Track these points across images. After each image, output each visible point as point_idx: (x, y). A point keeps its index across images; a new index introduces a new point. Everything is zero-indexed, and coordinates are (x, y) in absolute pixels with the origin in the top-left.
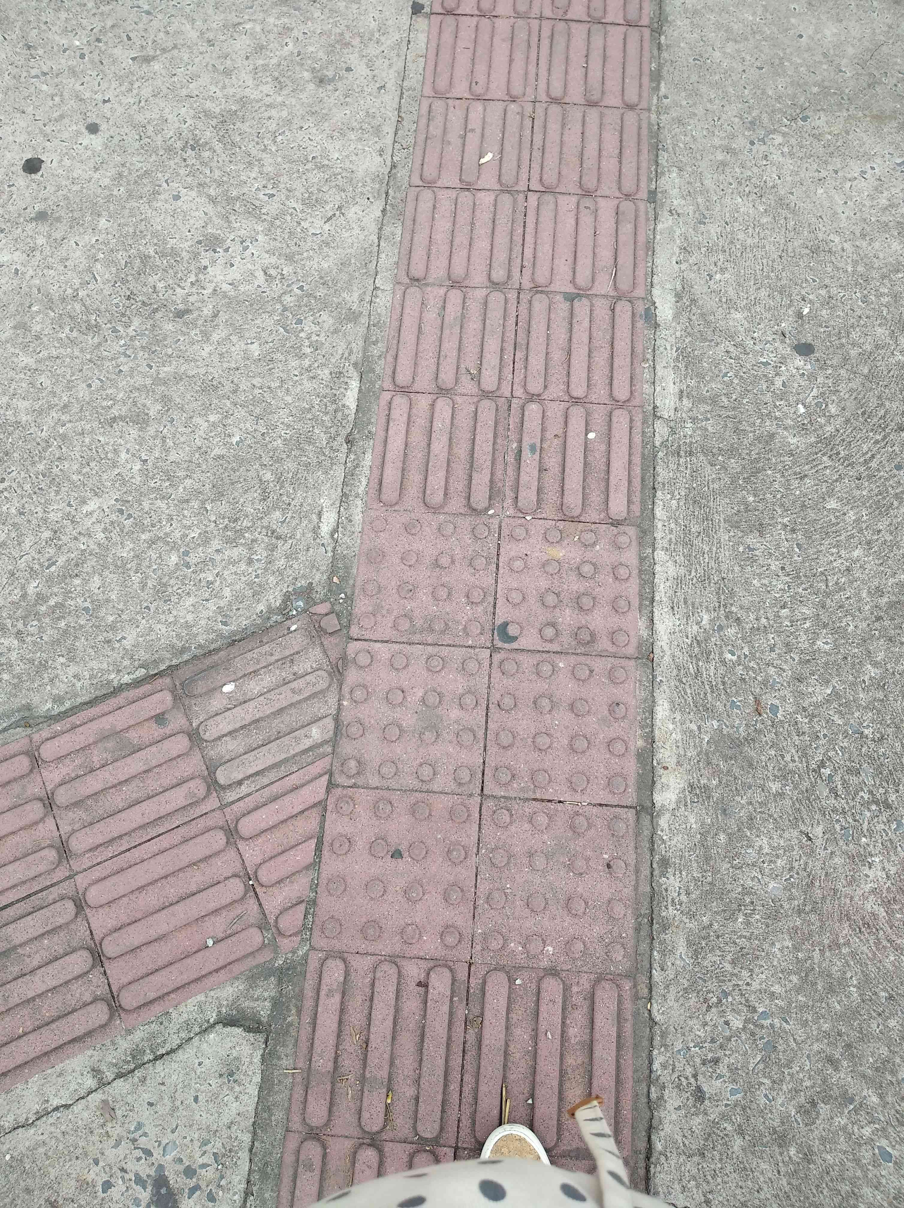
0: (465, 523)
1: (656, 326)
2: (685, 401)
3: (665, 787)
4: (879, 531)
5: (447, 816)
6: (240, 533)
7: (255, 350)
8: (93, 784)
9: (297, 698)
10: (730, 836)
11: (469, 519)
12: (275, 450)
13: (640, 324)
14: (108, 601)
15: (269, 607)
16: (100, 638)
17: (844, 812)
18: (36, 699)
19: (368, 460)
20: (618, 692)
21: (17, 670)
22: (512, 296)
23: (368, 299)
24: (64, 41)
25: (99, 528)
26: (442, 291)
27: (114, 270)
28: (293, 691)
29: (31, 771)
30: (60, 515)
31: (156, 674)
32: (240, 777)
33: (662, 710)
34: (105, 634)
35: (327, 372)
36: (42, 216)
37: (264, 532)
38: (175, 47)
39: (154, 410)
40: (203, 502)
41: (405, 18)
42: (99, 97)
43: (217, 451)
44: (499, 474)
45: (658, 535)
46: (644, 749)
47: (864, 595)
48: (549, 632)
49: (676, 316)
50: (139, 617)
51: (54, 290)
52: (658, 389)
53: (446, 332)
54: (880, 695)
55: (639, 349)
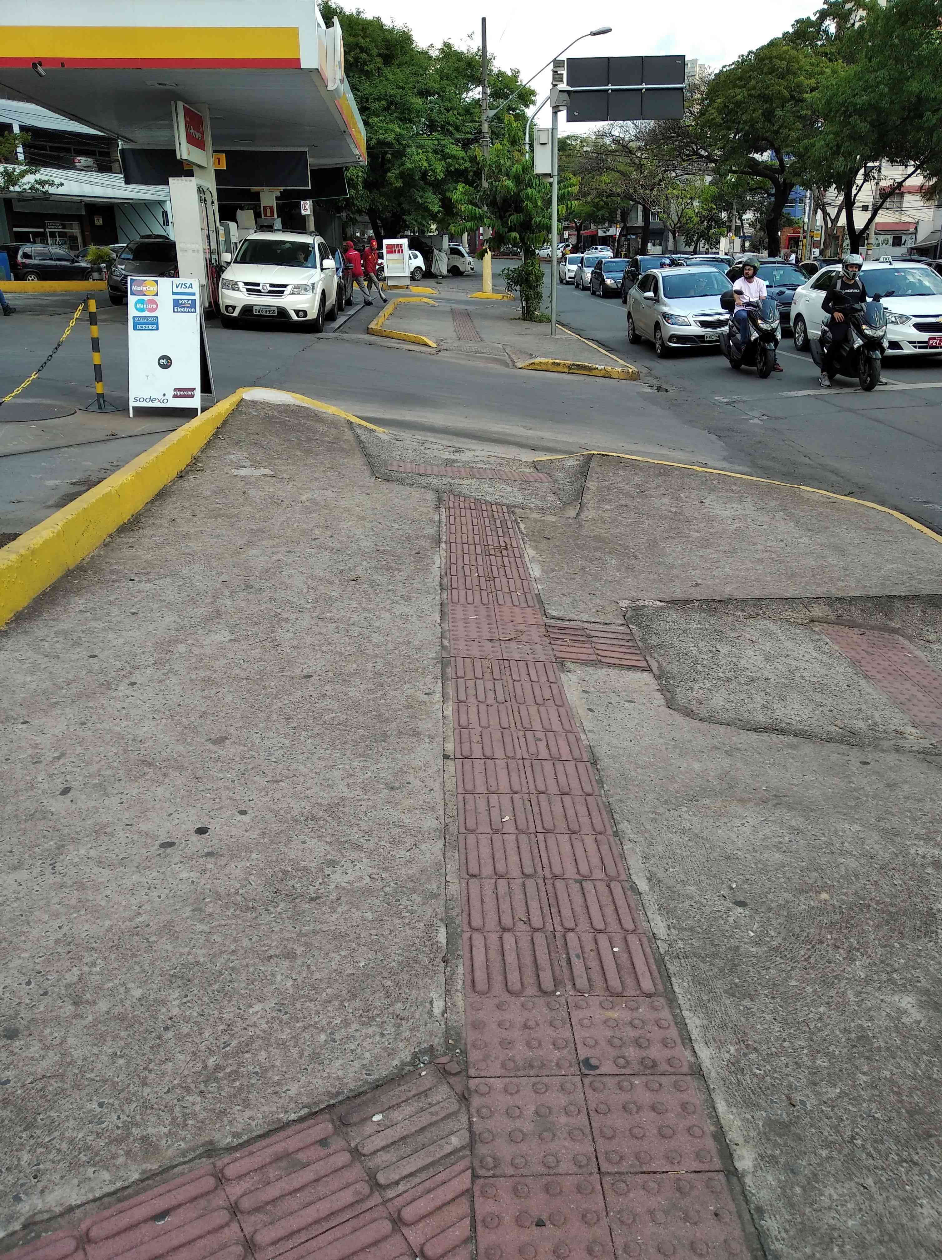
0: (541, 1001)
1: (640, 894)
2: (673, 930)
3: (741, 1158)
4: (832, 997)
5: (575, 1190)
6: (372, 1018)
7: (369, 916)
8: (273, 1192)
9: (435, 1118)
10: (803, 1188)
11: (542, 999)
12: (392, 968)
13: (629, 893)
14: (273, 1066)
15: (402, 1062)
16: (269, 1091)
17: (883, 1169)
18: (217, 1136)
19: (461, 970)
20: (685, 1097)
21: (201, 1117)
22: (540, 881)
23: (443, 886)
24: (221, 775)
25: (263, 1021)
26: (493, 881)
27: (264, 879)
28: (432, 1114)
29: (216, 1188)
30: (231, 1015)
31: (317, 1112)
32: (397, 1177)
33: (721, 1107)
34: (273, 1088)
35: (422, 924)
36: (210, 854)
37: (391, 1016)
38: (295, 776)
39: (300, 950)
40: (342, 1002)
41: (440, 760)
42: (246, 798)
43: (349, 971)
44: (558, 972)
45: (681, 1002)
46: (717, 1132)
47: (838, 1033)
48: (622, 1061)
49: (651, 889)
50: (299, 1075)
51: (222, 890)
52: (652, 924)
53: (501, 900)
54: (876, 1092)
55: (632, 905)
